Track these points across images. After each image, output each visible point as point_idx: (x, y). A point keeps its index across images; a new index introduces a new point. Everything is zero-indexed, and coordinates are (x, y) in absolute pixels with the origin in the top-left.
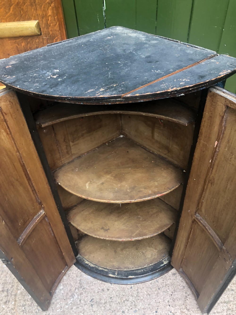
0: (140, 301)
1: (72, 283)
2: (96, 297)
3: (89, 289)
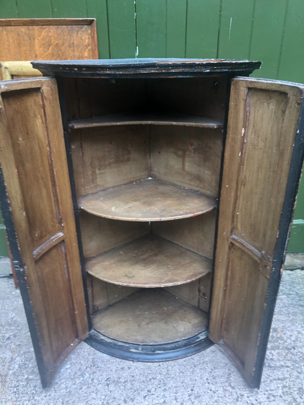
1: (82, 362)
2: (114, 376)
3: (104, 367)
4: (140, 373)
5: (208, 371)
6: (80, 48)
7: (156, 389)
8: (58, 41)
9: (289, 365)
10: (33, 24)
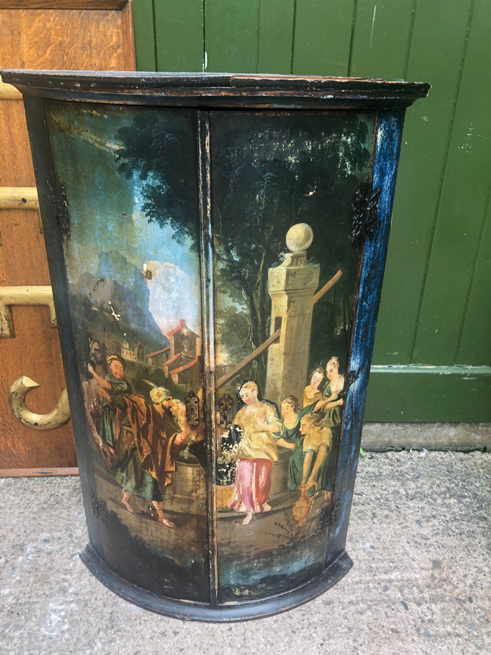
1: (91, 619)
3: (131, 630)
4: (194, 643)
5: (317, 642)
6: (103, 52)
8: (62, 37)
9: (462, 632)
10: (18, 7)
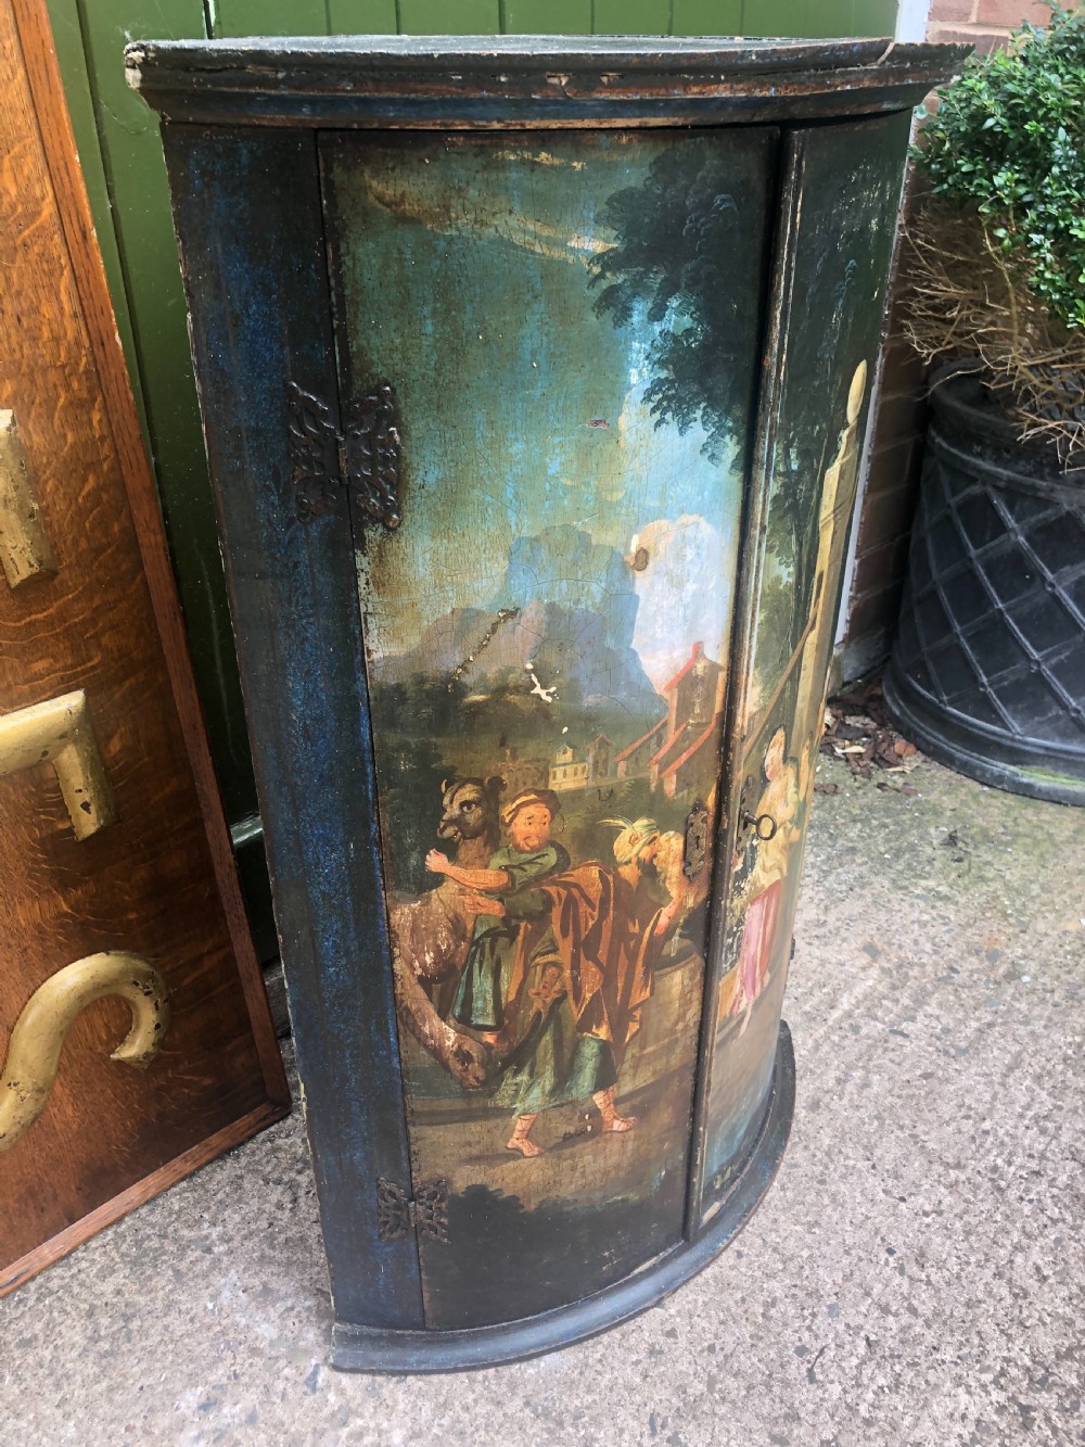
0: (812, 1268)
2: (656, 1398)
3: (596, 1397)
4: (715, 1321)
5: (864, 1169)
7: (809, 1328)
9: (989, 1018)
